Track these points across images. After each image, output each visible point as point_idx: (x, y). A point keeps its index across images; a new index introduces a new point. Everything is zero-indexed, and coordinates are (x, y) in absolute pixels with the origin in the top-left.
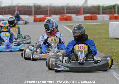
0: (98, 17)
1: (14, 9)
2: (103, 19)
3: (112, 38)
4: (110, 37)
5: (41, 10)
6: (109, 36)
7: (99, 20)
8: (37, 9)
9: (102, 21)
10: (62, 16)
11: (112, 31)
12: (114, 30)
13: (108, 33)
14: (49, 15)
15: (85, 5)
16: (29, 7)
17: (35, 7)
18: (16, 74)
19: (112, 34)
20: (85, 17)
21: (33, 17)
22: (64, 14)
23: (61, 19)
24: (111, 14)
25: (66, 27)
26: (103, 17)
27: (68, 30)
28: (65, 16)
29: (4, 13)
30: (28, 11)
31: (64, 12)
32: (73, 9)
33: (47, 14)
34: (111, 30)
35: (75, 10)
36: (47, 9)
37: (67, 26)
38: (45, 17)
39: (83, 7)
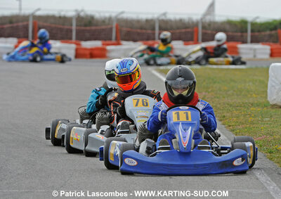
0: (241, 51)
1: (25, 23)
2: (255, 56)
3: (274, 106)
4: (271, 103)
5: (93, 28)
6: (269, 99)
8: (86, 25)
11: (277, 87)
13: (266, 92)
15: (208, 18)
16: (64, 20)
17: (79, 19)
19: (275, 96)
21: (74, 46)
24: (273, 42)
25: (157, 74)
26: (255, 50)
30: (61, 30)
31: (154, 34)
32: (178, 28)
33: (111, 39)
34: (274, 84)
35: (183, 30)
36: (109, 27)
37: (161, 71)
38: (104, 47)
39: (202, 23)
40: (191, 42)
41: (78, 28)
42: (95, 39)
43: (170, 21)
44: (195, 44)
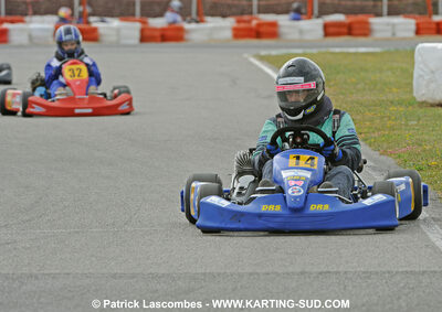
0: (375, 27)
2: (394, 34)
3: (423, 104)
4: (419, 100)
6: (415, 94)
7: (377, 35)
9: (387, 40)
10: (244, 21)
11: (427, 77)
12: (433, 72)
13: (411, 84)
18: (77, 232)
19: (423, 89)
20: (326, 26)
21: (138, 25)
22: (251, 13)
23: (239, 33)
24: (420, 14)
25: (257, 63)
26: (394, 25)
28: (254, 23)
31: (251, 6)
34: (422, 73)
37: (261, 58)
44: (310, 18)
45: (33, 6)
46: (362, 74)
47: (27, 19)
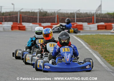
1: (16, 15)
5: (47, 17)
8: (43, 16)
14: (56, 23)
15: (99, 12)
16: (34, 13)
17: (40, 13)
20: (98, 26)
21: (38, 25)
22: (74, 22)
27: (79, 41)
28: (75, 25)
29: (4, 21)
31: (74, 19)
32: (85, 17)
33: (55, 22)
35: (87, 18)
36: (54, 16)
37: (77, 36)
38: (52, 25)
39: (96, 14)
40: (91, 23)
41: (40, 17)
42: (48, 22)
43: (82, 13)
44: (93, 24)
45: (5, 19)
46: (109, 42)
47: (3, 23)
